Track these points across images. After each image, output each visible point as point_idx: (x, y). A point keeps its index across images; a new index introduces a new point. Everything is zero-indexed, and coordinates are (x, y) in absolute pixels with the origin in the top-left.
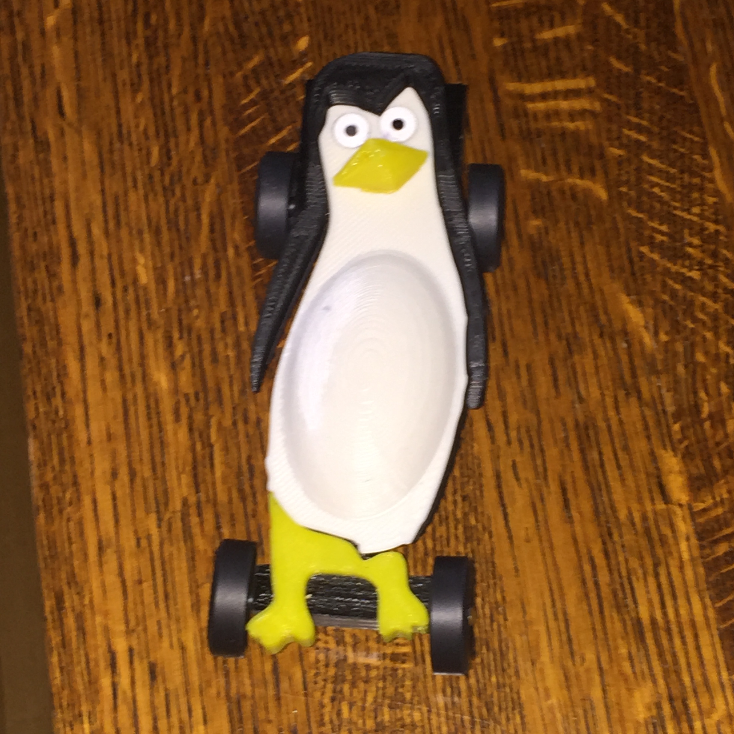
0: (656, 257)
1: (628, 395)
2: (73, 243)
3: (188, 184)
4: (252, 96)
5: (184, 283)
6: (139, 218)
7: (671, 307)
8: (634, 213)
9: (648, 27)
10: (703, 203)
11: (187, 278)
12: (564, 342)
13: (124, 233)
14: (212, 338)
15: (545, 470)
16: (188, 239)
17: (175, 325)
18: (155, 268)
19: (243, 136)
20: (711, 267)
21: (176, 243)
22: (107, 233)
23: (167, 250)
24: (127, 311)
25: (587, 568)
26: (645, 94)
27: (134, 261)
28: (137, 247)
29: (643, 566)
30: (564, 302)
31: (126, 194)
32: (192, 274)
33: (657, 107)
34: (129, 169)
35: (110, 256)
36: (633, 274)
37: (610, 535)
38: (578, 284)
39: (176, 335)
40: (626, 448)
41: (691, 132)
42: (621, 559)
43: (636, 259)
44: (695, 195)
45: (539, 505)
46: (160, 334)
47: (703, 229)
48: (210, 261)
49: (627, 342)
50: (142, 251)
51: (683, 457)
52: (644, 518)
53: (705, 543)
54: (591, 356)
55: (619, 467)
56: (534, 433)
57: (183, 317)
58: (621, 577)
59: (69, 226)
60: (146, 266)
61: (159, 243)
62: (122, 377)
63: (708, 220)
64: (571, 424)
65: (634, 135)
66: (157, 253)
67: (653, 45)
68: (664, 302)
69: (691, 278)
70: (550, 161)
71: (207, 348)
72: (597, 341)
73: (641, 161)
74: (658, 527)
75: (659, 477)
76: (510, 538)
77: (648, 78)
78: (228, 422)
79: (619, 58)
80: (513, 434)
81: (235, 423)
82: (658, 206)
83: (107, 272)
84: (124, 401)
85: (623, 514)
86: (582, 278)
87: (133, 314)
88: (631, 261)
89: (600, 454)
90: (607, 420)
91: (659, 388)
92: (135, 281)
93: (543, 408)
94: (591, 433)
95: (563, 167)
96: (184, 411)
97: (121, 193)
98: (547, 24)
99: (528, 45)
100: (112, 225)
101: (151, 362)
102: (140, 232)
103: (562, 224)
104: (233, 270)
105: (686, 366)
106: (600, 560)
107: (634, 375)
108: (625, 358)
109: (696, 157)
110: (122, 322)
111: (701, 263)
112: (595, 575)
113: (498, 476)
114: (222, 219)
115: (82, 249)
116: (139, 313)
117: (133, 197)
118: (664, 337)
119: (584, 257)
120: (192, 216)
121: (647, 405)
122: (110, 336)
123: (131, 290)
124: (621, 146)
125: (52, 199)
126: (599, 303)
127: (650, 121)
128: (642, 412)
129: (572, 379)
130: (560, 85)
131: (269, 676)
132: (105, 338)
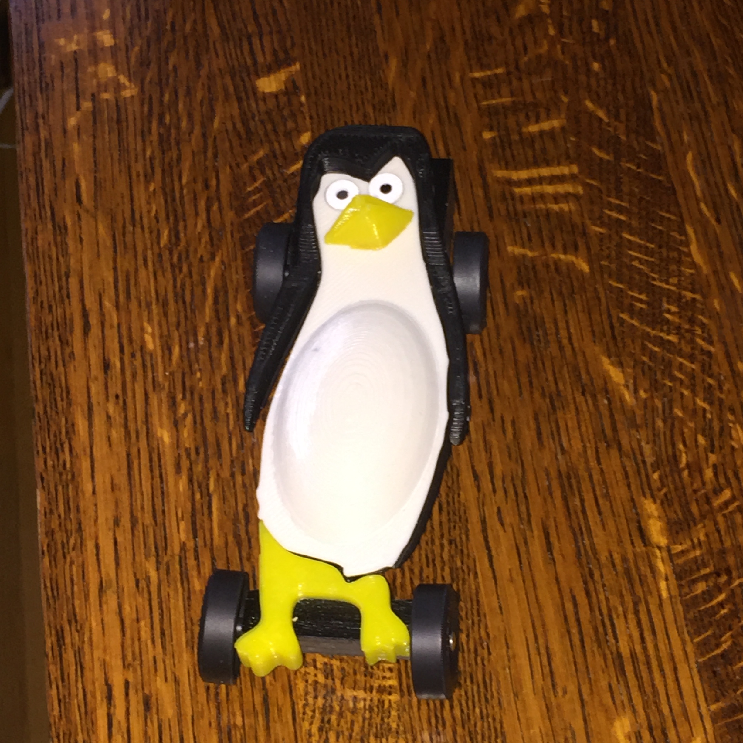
0: (635, 323)
1: (608, 446)
2: (85, 315)
3: (195, 262)
4: (257, 185)
5: (188, 349)
6: (148, 292)
7: (650, 368)
8: (615, 284)
9: (628, 120)
10: (680, 274)
11: (192, 345)
12: (548, 400)
13: (134, 305)
14: (214, 398)
15: (529, 515)
16: (193, 312)
17: (179, 387)
18: (161, 336)
19: (248, 220)
20: (687, 331)
21: (182, 315)
22: (117, 306)
23: (173, 319)
24: (134, 376)
25: (569, 606)
26: (625, 179)
27: (142, 330)
28: (145, 318)
29: (623, 603)
30: (548, 364)
31: (136, 270)
32: (196, 342)
33: (636, 190)
34: (140, 250)
35: (119, 325)
36: (614, 337)
37: (592, 575)
38: (561, 348)
39: (179, 396)
40: (607, 496)
41: (668, 212)
42: (602, 597)
43: (616, 325)
44: (673, 267)
45: (523, 549)
46: (164, 395)
47: (680, 297)
48: (214, 330)
49: (608, 399)
50: (150, 321)
51: (662, 503)
52: (624, 560)
53: (683, 582)
54: (573, 412)
55: (600, 513)
56: (518, 483)
57: (187, 380)
58: (601, 614)
59: (82, 301)
60: (153, 335)
61: (166, 315)
62: (128, 433)
63: (686, 289)
64: (553, 474)
65: (615, 215)
66: (164, 322)
67: (633, 136)
68: (644, 363)
69: (669, 341)
70: (535, 238)
71: (208, 406)
72: (579, 398)
73: (621, 237)
74: (638, 569)
75: (639, 522)
76: (495, 577)
77: (628, 165)
78: (225, 474)
79: (600, 147)
80: (499, 484)
81: (233, 475)
82: (637, 277)
83: (116, 340)
84: (128, 455)
85: (603, 557)
86: (565, 342)
87: (140, 377)
88: (612, 327)
89: (582, 501)
90: (589, 470)
91: (639, 441)
92: (142, 348)
93: (527, 458)
94: (573, 481)
95: (547, 244)
96: (185, 464)
97: (132, 271)
98: (533, 119)
99: (515, 137)
100: (122, 298)
101: (155, 420)
102: (149, 305)
103: (547, 294)
104: (235, 338)
105: (664, 421)
106: (582, 599)
107: (615, 429)
108: (605, 413)
109: (672, 234)
110: (129, 386)
111: (679, 328)
112: (577, 613)
113: (483, 522)
114: (226, 292)
115: (94, 320)
116: (145, 377)
117: (142, 273)
118: (643, 394)
119: (567, 322)
120: (198, 291)
121: (628, 456)
122: (117, 397)
123: (138, 355)
124: (602, 225)
125: (67, 276)
126: (581, 365)
127: (630, 202)
128: (622, 462)
129: (555, 433)
130: (545, 172)
131: (259, 707)
132: (112, 399)
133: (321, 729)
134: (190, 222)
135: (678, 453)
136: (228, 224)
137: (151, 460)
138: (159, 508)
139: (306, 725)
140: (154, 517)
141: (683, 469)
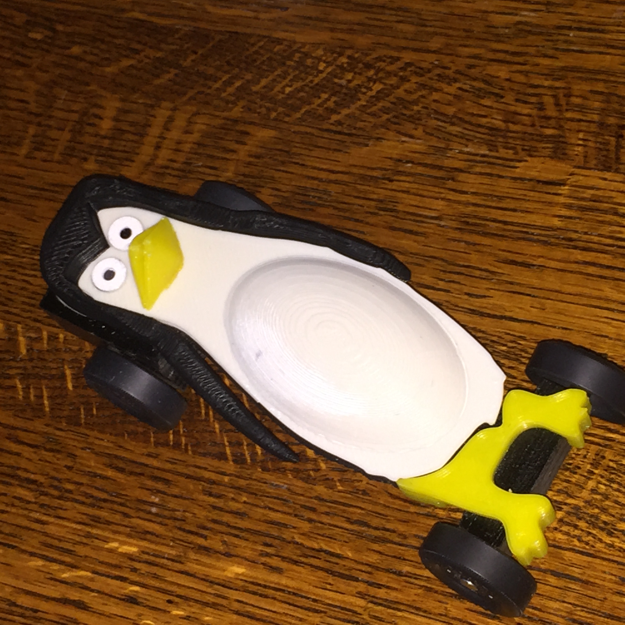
0: (345, 111)
1: (453, 179)
2: (65, 601)
3: (69, 475)
4: (19, 386)
5: (156, 515)
6: (75, 532)
8: (298, 115)
9: (145, 44)
10: (319, 59)
11: (154, 510)
12: (382, 213)
13: (82, 550)
14: (221, 509)
15: (486, 270)
16: (118, 495)
17: (192, 538)
18: (129, 536)
19: (52, 409)
20: (376, 74)
21: (116, 507)
22: (73, 567)
23: (117, 518)
24: (156, 577)
25: (591, 270)
26: (202, 68)
27: (111, 551)
28: (101, 544)
29: (610, 224)
30: (347, 199)
31: (46, 534)
32: (153, 504)
33: (218, 63)
34: (26, 523)
35: (94, 572)
36: (350, 135)
37: (571, 240)
38: (336, 182)
39: (201, 541)
40: (501, 198)
41: (253, 45)
42: (596, 239)
43: (339, 128)
44: (309, 62)
45: (517, 289)
46: (192, 555)
47: (341, 67)
48: (150, 483)
49: (408, 162)
50: (106, 540)
52: (569, 207)
54: (405, 195)
55: (514, 210)
56: (450, 268)
57: (188, 528)
58: (612, 246)
59: (48, 599)
60: (123, 543)
61: (109, 523)
62: (214, 606)
64: (457, 235)
65: (230, 90)
66: (115, 528)
68: (388, 120)
70: (217, 164)
71: (227, 518)
72: (394, 186)
73: (257, 93)
74: (583, 199)
75: (539, 181)
76: (532, 322)
77: (189, 60)
78: (306, 526)
79: (158, 76)
80: (442, 285)
81: (310, 521)
82: (302, 94)
83: (109, 581)
84: (237, 613)
85: (557, 223)
86: (333, 177)
87: (160, 572)
88: (340, 133)
89: (495, 221)
90: (468, 204)
91: (461, 152)
92: (130, 557)
93: (430, 251)
95: (228, 156)
96: (275, 562)
97: (43, 538)
98: (97, 121)
99: (106, 143)
100: (68, 559)
101: (215, 574)
102: (89, 536)
103: (277, 175)
104: (168, 466)
106: (589, 257)
107: (440, 168)
108: (420, 169)
110: (163, 586)
112: (602, 266)
113: (473, 312)
115: (74, 595)
116: (162, 566)
117: (52, 529)
118: (419, 132)
119: (315, 168)
120: (99, 483)
121: (471, 167)
122: (169, 602)
123: (137, 565)
124: (235, 104)
125: (14, 604)
126: (362, 172)
127: (226, 72)
128: (476, 174)
129: (418, 219)
130: (155, 131)
131: (561, 583)
132: (169, 607)
133: (610, 534)
134: (23, 464)
135: (489, 125)
136: (47, 429)
137: (255, 593)
138: (309, 604)
139: (599, 545)
140: (317, 611)
141: (508, 127)
